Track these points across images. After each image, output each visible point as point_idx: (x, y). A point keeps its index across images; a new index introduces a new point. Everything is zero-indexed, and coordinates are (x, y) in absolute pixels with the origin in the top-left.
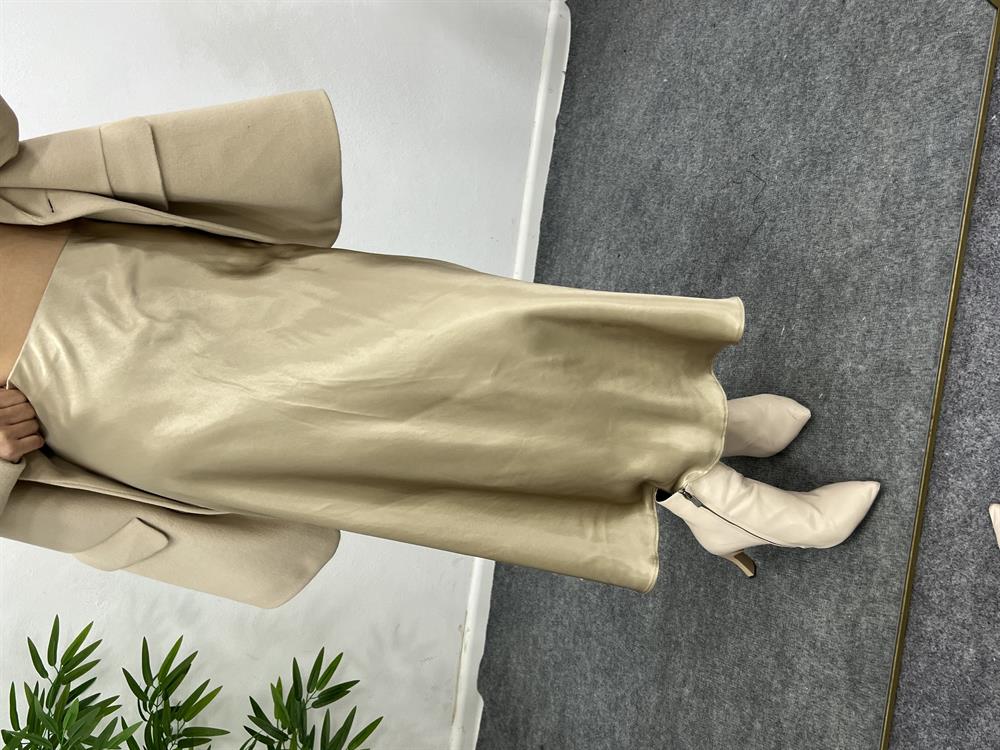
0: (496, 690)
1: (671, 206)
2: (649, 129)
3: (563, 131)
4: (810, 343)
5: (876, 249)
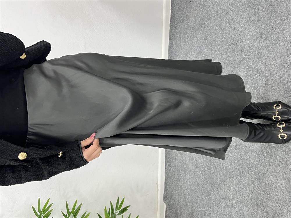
0: (170, 202)
2: (201, 27)
5: (286, 65)
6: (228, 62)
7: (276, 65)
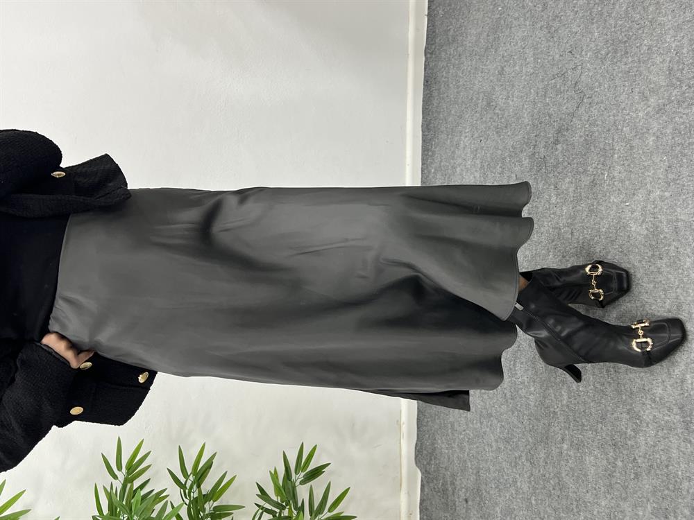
0: (429, 464)
1: (515, 99)
2: (492, 46)
3: (430, 58)
4: (627, 182)
5: (668, 106)
6: (547, 118)
7: (648, 109)
